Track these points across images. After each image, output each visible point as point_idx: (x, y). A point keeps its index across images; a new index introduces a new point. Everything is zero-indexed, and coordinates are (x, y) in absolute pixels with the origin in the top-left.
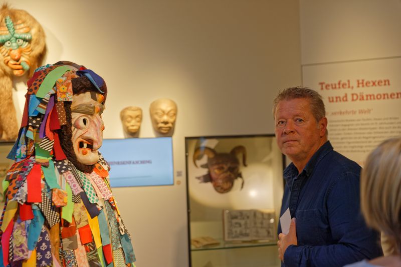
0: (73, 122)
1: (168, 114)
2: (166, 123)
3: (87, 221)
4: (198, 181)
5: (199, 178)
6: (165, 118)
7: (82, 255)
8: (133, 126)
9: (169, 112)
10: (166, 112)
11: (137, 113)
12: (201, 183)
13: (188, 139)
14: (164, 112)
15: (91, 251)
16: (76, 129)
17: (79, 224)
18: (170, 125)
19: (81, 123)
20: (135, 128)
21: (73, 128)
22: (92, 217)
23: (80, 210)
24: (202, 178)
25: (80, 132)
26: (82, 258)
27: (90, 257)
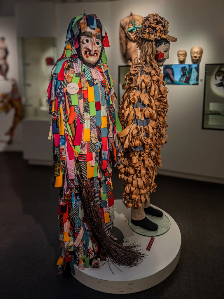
0: (81, 41)
1: (197, 53)
2: (195, 57)
3: (87, 88)
4: (216, 86)
5: (216, 85)
6: (196, 55)
7: (81, 102)
8: (181, 58)
9: (197, 52)
10: (196, 52)
11: (183, 53)
12: (217, 87)
13: (206, 65)
14: (195, 52)
15: (86, 102)
16: (83, 44)
17: (83, 88)
18: (198, 58)
19: (85, 41)
20: (182, 59)
21: (81, 43)
22: (90, 87)
23: (84, 82)
24: (218, 85)
25: (84, 46)
26: (81, 104)
27: (85, 105)
